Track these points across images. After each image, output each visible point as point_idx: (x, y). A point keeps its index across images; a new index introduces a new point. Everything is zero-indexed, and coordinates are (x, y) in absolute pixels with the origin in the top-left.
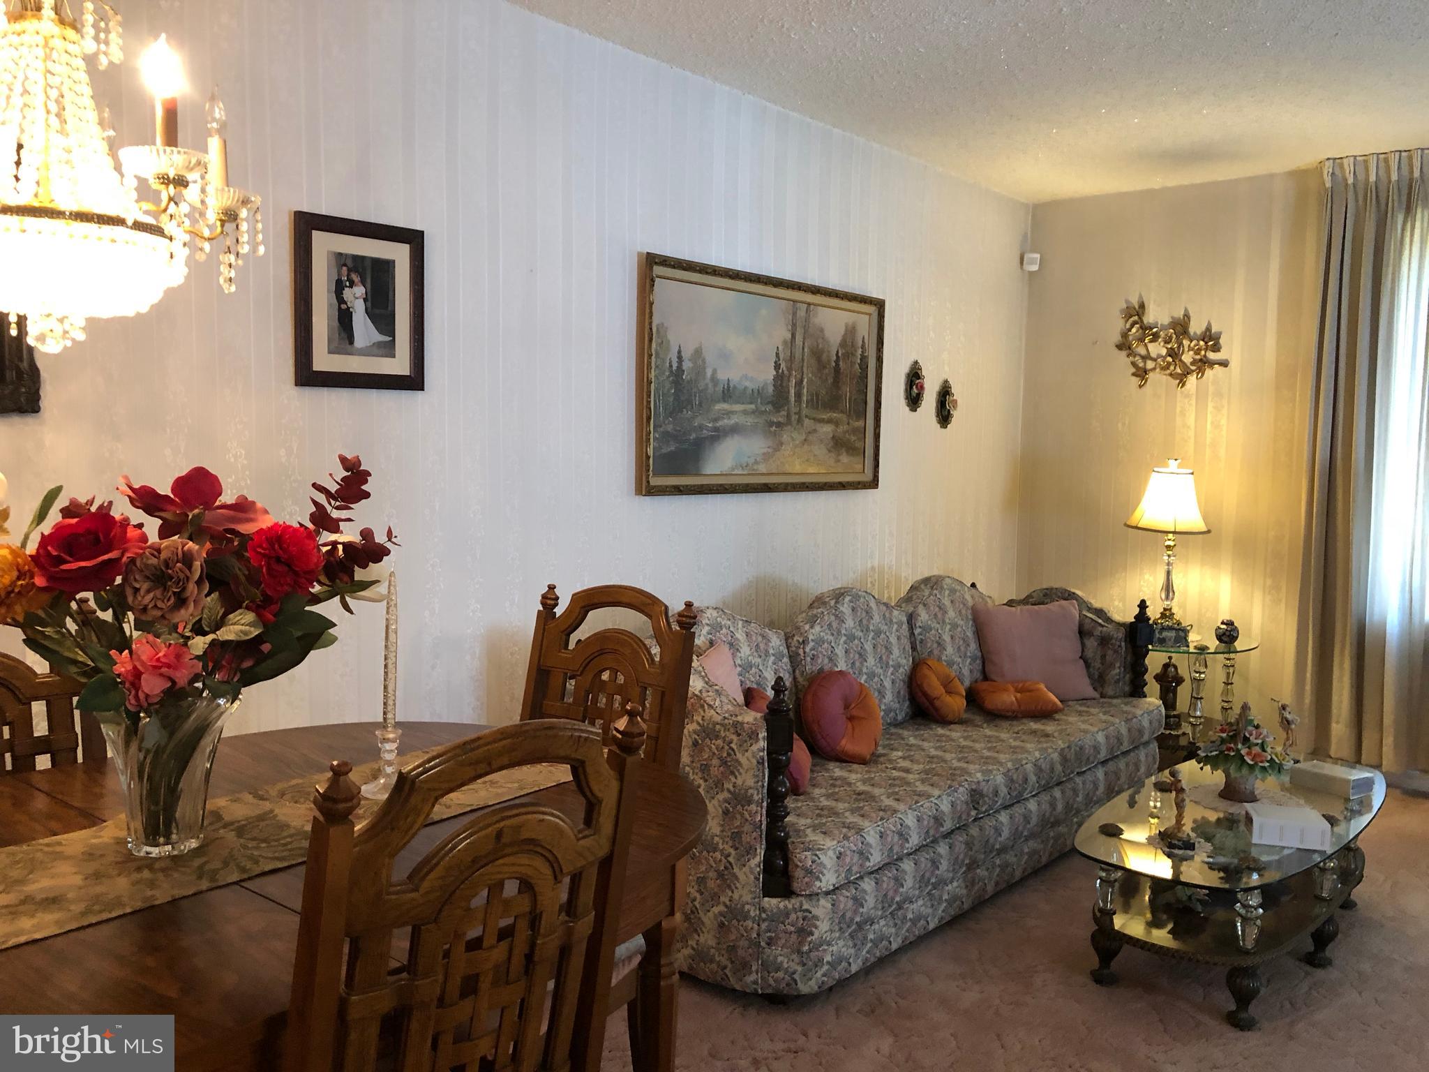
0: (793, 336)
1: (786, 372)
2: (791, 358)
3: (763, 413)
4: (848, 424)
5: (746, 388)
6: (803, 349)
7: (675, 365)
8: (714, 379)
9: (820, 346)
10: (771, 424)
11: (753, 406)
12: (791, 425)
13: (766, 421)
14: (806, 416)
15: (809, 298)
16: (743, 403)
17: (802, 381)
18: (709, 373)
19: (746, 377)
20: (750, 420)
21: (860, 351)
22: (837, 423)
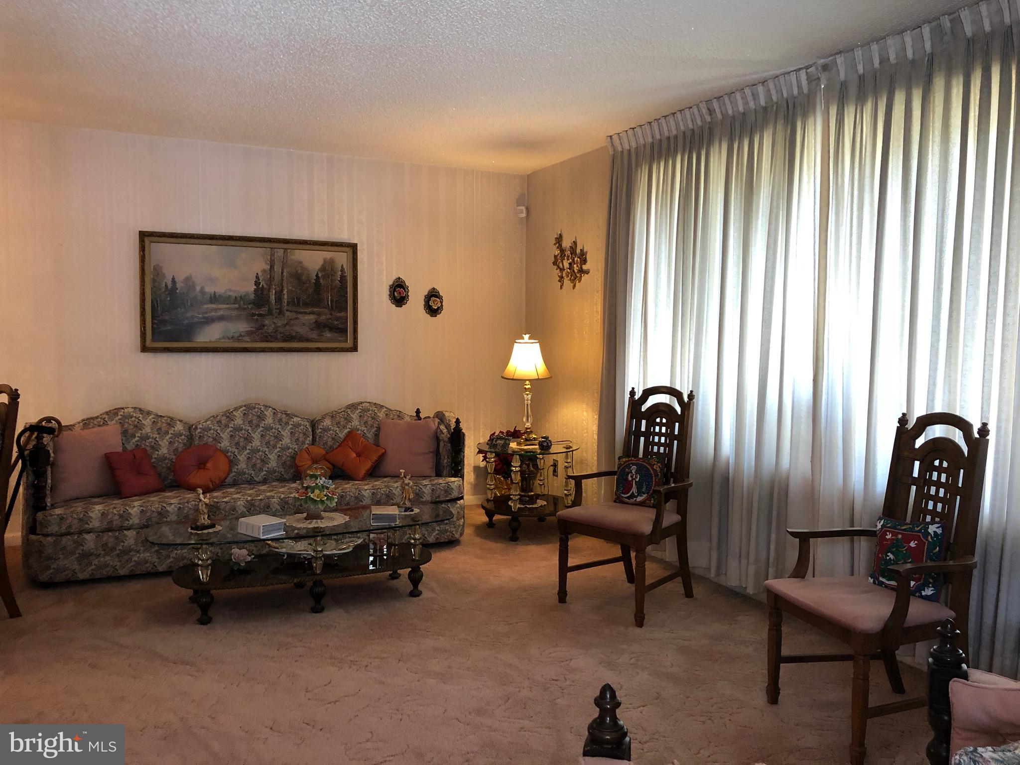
0: (272, 267)
1: (265, 286)
2: (271, 279)
3: (244, 309)
4: (331, 314)
5: (230, 296)
6: (282, 273)
7: (170, 286)
8: (202, 291)
9: (299, 271)
10: (253, 315)
11: (237, 306)
12: (272, 314)
13: (249, 313)
14: (287, 311)
15: (285, 246)
16: (227, 304)
17: (282, 291)
18: (198, 288)
19: (230, 290)
20: (234, 313)
21: (340, 273)
22: (319, 314)
